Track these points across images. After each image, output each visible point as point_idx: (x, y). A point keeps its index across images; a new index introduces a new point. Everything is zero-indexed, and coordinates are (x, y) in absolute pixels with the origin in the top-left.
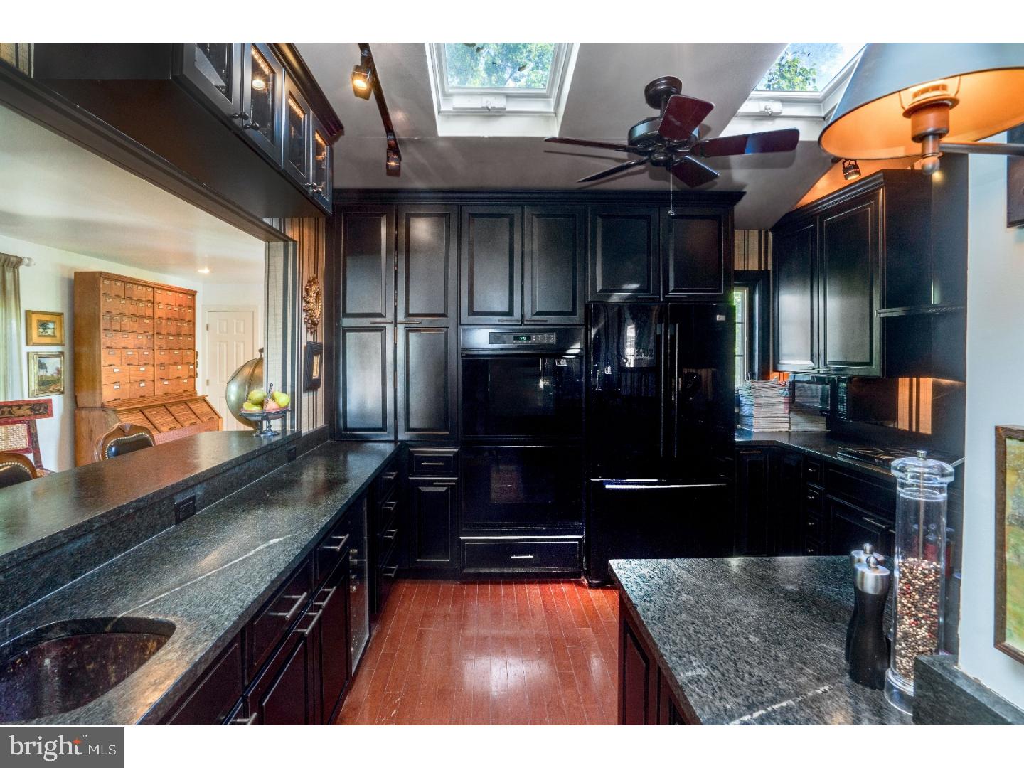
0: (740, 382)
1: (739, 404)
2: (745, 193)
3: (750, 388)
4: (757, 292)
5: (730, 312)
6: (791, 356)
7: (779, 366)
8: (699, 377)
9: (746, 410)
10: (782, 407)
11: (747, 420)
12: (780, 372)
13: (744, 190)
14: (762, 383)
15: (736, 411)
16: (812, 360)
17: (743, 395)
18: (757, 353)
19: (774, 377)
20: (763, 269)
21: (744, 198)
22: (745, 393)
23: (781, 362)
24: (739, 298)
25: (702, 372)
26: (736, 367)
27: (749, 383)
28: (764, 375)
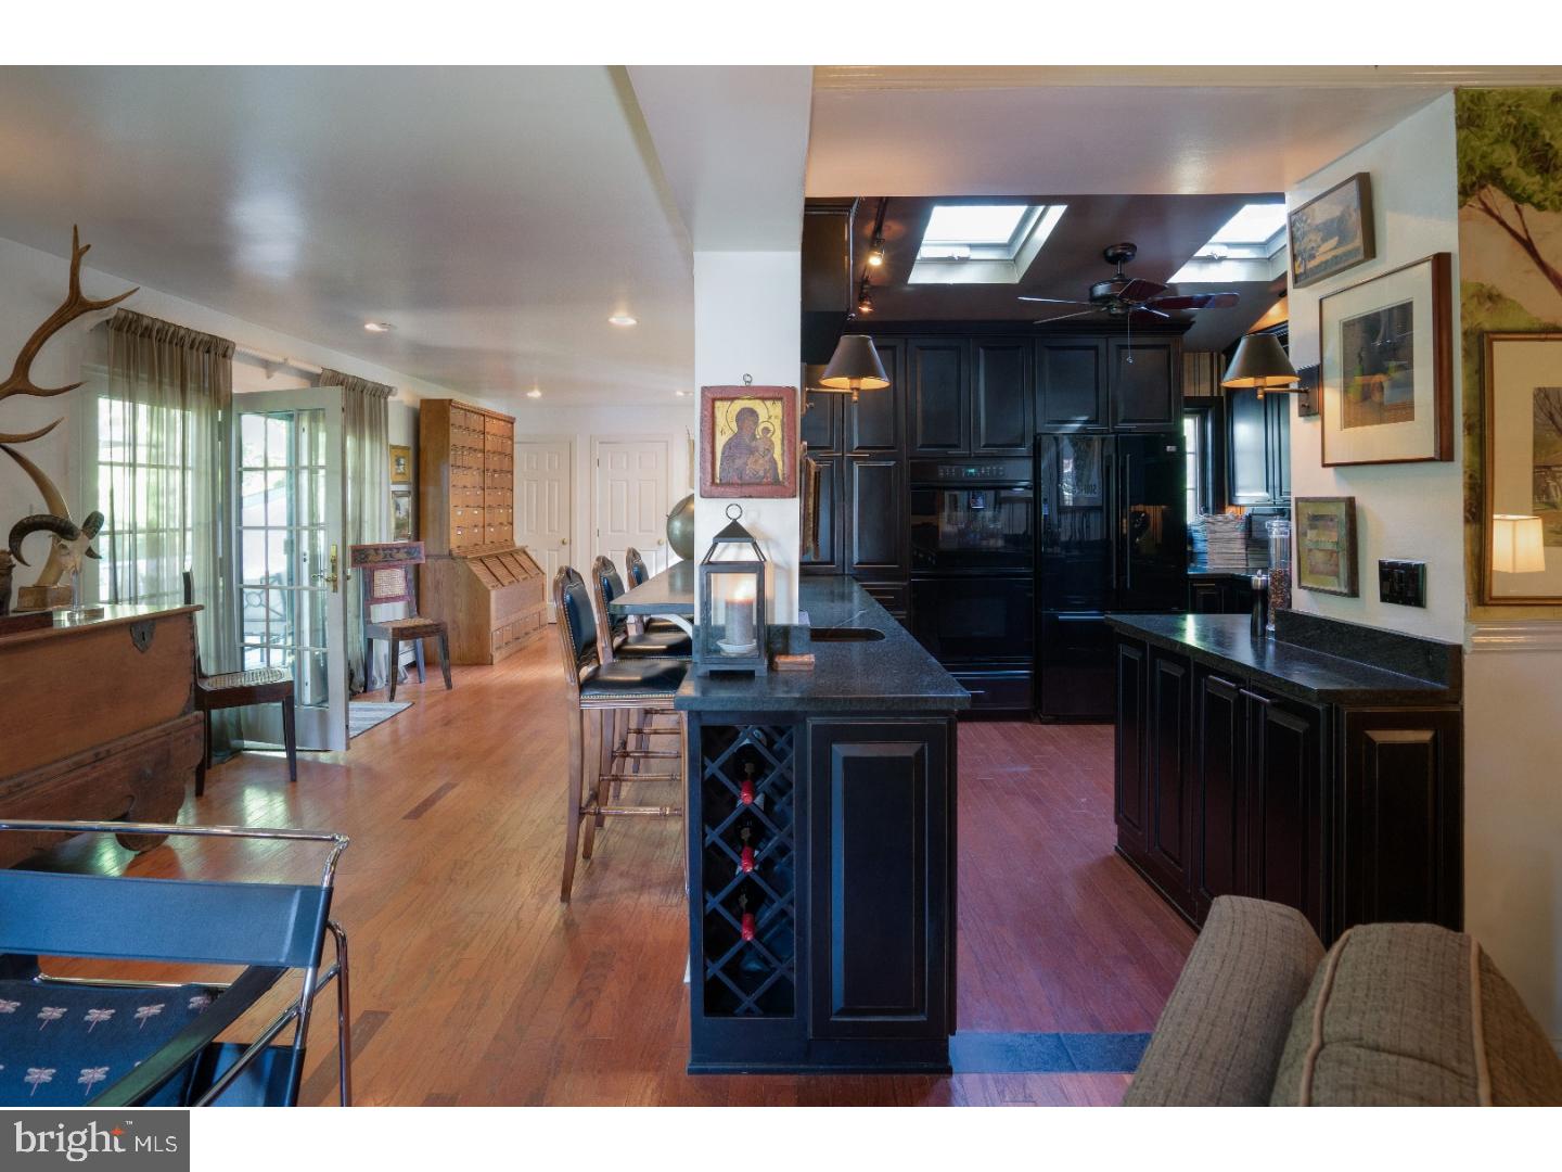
0: (1192, 516)
1: (1191, 541)
2: (1194, 322)
3: (1203, 523)
4: (1209, 418)
5: (1179, 441)
6: (1247, 488)
7: (1234, 499)
8: (1147, 517)
9: (1200, 546)
10: (1240, 541)
11: (1201, 557)
12: (1237, 506)
13: (1193, 320)
14: (1219, 517)
15: (1189, 548)
16: (1267, 491)
17: (1196, 531)
18: (1210, 486)
19: (1230, 511)
20: (1215, 395)
21: (1194, 326)
22: (1197, 528)
23: (1238, 494)
24: (1189, 427)
25: (1150, 510)
26: (1188, 503)
27: (1202, 517)
28: (1219, 507)
